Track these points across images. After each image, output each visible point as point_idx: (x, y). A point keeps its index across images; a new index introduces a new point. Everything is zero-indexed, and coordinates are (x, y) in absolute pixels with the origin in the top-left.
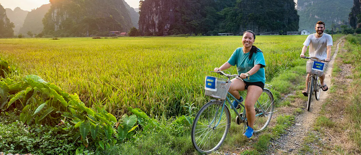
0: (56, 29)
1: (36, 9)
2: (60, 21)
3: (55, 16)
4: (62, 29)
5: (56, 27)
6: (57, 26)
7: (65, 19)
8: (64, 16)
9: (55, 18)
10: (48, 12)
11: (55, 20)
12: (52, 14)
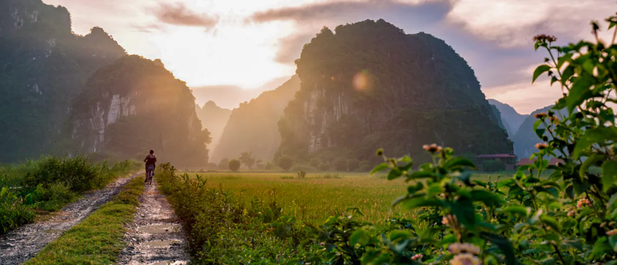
0: (312, 146)
1: (249, 102)
2: (324, 123)
3: (311, 110)
4: (329, 146)
5: (313, 141)
6: (317, 138)
7: (338, 118)
8: (335, 108)
9: (312, 116)
10: (294, 98)
11: (312, 120)
12: (306, 104)
